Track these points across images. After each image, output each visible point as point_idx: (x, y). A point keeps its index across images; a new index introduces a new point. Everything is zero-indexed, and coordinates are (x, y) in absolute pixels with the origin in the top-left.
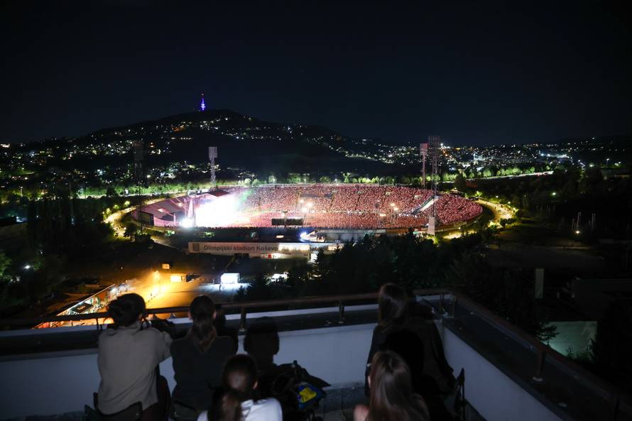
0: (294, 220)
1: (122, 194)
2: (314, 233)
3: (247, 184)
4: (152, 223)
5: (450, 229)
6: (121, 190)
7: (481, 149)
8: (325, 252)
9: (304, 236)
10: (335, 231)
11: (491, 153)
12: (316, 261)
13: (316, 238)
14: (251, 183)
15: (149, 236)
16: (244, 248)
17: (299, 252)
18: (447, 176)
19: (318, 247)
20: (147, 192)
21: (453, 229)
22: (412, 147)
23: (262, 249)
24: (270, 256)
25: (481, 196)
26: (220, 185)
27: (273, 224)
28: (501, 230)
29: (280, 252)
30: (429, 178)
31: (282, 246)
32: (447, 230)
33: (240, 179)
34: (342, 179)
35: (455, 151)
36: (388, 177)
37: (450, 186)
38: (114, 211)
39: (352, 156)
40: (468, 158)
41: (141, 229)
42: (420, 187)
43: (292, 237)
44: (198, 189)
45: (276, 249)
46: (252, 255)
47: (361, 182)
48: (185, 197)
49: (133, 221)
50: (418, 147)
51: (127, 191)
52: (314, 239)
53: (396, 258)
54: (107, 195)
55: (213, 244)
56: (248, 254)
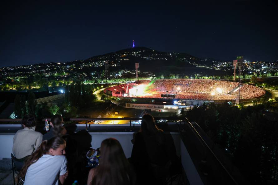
0: (171, 95)
1: (100, 83)
2: (180, 101)
3: (151, 79)
4: (111, 95)
5: (248, 101)
6: (100, 81)
7: (266, 63)
8: (185, 110)
9: (175, 102)
10: (190, 101)
11: (271, 65)
12: (180, 114)
13: (181, 103)
14: (153, 78)
15: (110, 100)
16: (149, 107)
17: (173, 109)
18: (247, 76)
19: (181, 108)
20: (110, 82)
21: (249, 101)
22: (230, 62)
23: (157, 107)
24: (160, 111)
25: (265, 86)
26: (140, 80)
27: (162, 97)
28: (275, 103)
29: (164, 109)
30: (237, 77)
31: (165, 107)
32: (246, 102)
33: (149, 77)
34: (194, 77)
35: (252, 64)
36: (217, 76)
37: (248, 81)
38: (97, 90)
39: (200, 66)
40: (259, 67)
41: (107, 97)
42: (233, 81)
43: (170, 102)
44: (131, 81)
45: (163, 108)
46: (152, 110)
47: (203, 78)
48: (125, 84)
49: (104, 94)
50: (232, 62)
51: (102, 81)
52: (180, 104)
53: (218, 114)
54: (95, 83)
55: (136, 105)
56: (150, 110)
